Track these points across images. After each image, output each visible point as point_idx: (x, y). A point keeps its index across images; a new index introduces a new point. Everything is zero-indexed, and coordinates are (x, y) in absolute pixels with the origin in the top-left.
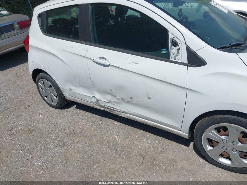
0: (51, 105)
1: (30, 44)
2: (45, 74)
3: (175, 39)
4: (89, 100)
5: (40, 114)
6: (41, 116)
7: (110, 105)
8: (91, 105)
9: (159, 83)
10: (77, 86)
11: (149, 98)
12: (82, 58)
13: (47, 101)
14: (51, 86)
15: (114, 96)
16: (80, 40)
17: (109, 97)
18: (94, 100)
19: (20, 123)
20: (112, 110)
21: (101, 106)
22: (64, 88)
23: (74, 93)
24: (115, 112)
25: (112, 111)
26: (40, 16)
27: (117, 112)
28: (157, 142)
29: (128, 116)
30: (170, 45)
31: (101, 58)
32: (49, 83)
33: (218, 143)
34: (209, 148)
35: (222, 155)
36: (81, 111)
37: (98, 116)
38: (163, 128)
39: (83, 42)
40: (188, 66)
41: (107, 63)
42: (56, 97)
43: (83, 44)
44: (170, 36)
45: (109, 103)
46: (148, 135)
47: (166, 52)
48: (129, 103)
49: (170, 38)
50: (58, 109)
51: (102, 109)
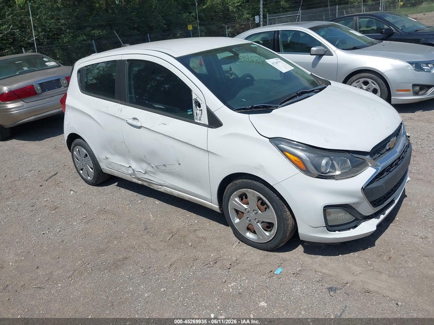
0: (87, 181)
1: (66, 103)
2: (81, 140)
3: (198, 99)
4: (125, 171)
5: (71, 190)
6: (72, 192)
7: (146, 176)
8: (129, 178)
9: (186, 146)
10: (113, 154)
11: (179, 164)
12: (117, 119)
13: (82, 175)
14: (86, 155)
15: (149, 164)
16: (117, 99)
17: (145, 166)
18: (130, 171)
19: (45, 200)
20: (150, 183)
21: (139, 179)
22: (100, 157)
23: (111, 163)
24: (153, 185)
25: (150, 185)
26: (79, 71)
27: (155, 186)
28: (196, 221)
29: (165, 190)
30: (194, 105)
31: (135, 119)
32: (85, 151)
33: (243, 213)
34: (237, 221)
35: (249, 229)
36: (122, 189)
37: (139, 195)
38: (198, 201)
39: (118, 101)
40: (209, 127)
41: (139, 124)
42: (92, 169)
43: (118, 103)
44: (194, 97)
45: (145, 173)
46: (189, 214)
47: (191, 113)
48: (164, 172)
49: (193, 98)
50: (95, 186)
51: (140, 182)
